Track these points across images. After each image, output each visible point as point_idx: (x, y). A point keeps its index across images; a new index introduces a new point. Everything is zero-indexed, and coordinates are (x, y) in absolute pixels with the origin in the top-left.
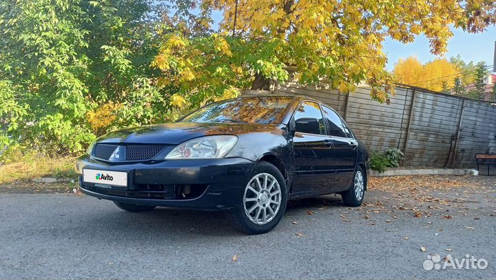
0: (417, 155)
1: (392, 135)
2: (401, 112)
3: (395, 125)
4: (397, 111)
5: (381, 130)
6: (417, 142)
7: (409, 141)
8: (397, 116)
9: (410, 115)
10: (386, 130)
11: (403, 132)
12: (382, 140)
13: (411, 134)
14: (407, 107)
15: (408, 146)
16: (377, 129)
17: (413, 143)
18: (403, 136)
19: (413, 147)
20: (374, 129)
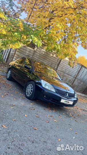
0: (76, 87)
1: (70, 79)
2: (76, 72)
3: (72, 75)
4: (75, 71)
5: (67, 76)
6: (77, 83)
7: (75, 82)
8: (74, 73)
9: (78, 74)
10: (69, 76)
11: (74, 79)
12: (67, 79)
13: (76, 80)
14: (78, 71)
15: (74, 83)
16: (66, 75)
17: (76, 83)
18: (74, 80)
19: (76, 84)
20: (65, 75)
